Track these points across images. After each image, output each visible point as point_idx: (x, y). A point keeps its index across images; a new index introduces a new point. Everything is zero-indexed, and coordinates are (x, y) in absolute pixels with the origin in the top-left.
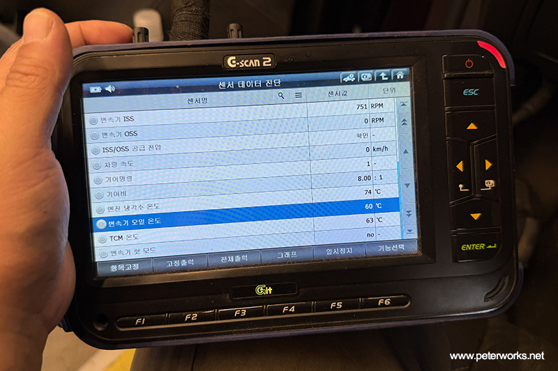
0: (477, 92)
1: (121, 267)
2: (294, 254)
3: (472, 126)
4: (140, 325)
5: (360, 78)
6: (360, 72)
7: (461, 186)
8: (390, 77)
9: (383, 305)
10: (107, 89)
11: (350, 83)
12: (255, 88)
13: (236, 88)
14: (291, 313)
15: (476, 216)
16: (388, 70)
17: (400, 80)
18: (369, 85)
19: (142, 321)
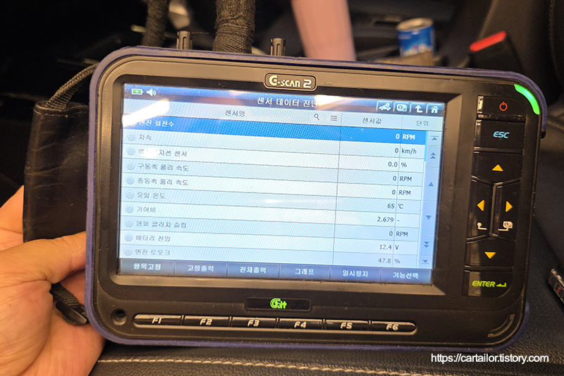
0: (507, 135)
1: (144, 266)
2: (311, 272)
3: (498, 168)
4: (156, 323)
5: (396, 108)
6: (396, 102)
7: (479, 224)
8: (424, 110)
9: (391, 330)
10: (148, 92)
11: (385, 112)
12: (292, 107)
13: (274, 105)
14: (303, 328)
15: (490, 255)
16: (423, 103)
17: (434, 115)
18: (404, 116)
19: (158, 319)
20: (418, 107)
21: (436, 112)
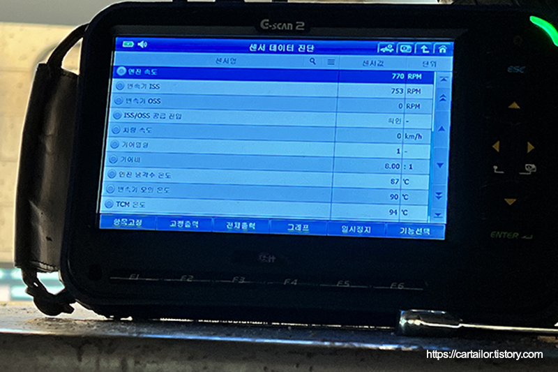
20: (424, 48)
21: (445, 51)
